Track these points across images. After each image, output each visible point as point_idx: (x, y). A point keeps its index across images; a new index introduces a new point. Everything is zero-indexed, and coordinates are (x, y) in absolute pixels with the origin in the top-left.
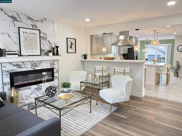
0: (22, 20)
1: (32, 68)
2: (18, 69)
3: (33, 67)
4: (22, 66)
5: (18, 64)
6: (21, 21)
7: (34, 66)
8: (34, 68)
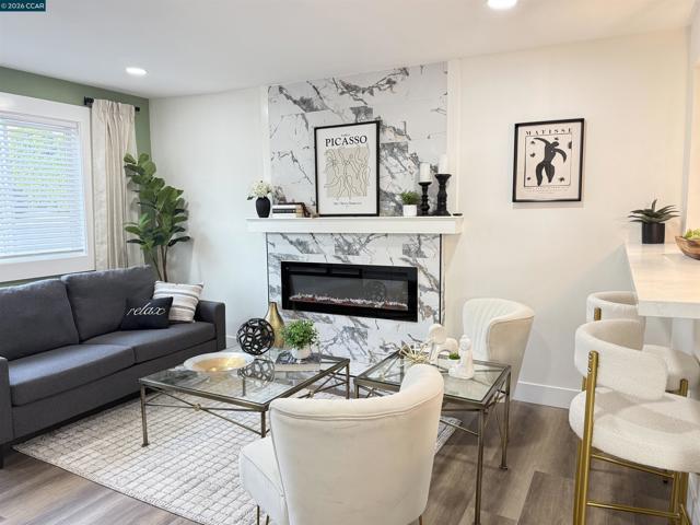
0: (325, 101)
1: (339, 258)
2: (300, 254)
3: (340, 254)
4: (311, 248)
5: (302, 239)
6: (324, 108)
7: (344, 252)
8: (342, 257)
